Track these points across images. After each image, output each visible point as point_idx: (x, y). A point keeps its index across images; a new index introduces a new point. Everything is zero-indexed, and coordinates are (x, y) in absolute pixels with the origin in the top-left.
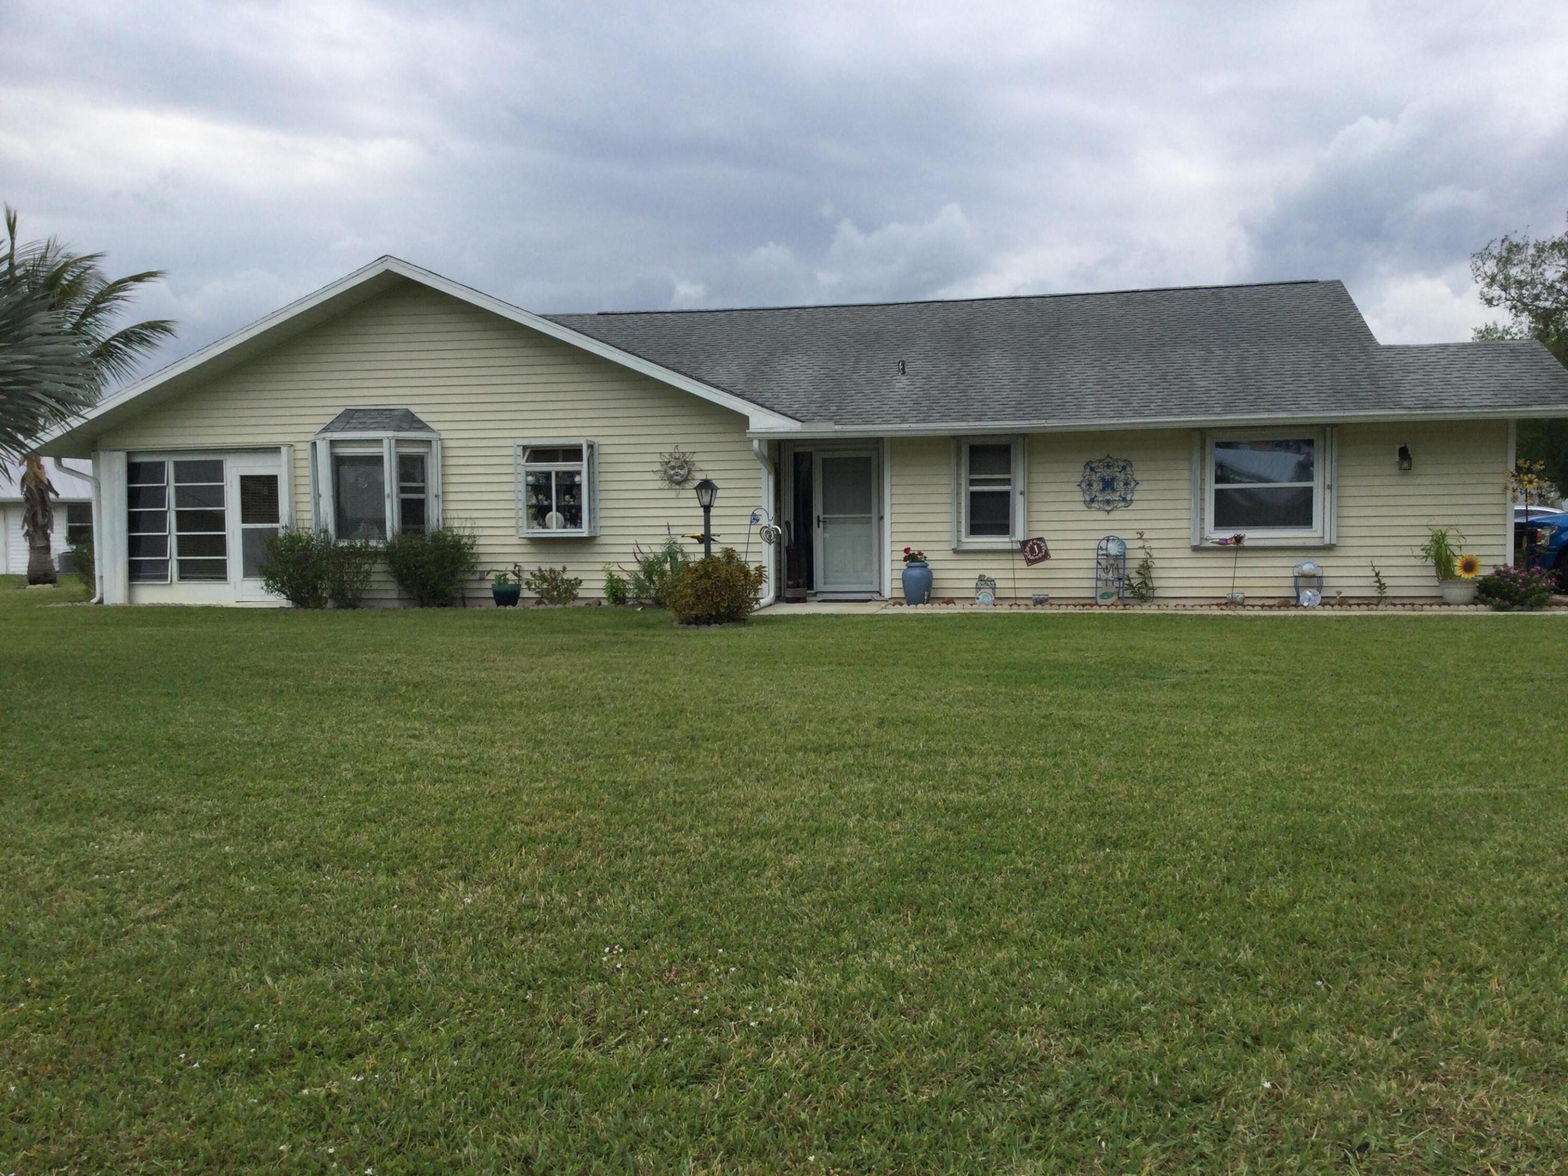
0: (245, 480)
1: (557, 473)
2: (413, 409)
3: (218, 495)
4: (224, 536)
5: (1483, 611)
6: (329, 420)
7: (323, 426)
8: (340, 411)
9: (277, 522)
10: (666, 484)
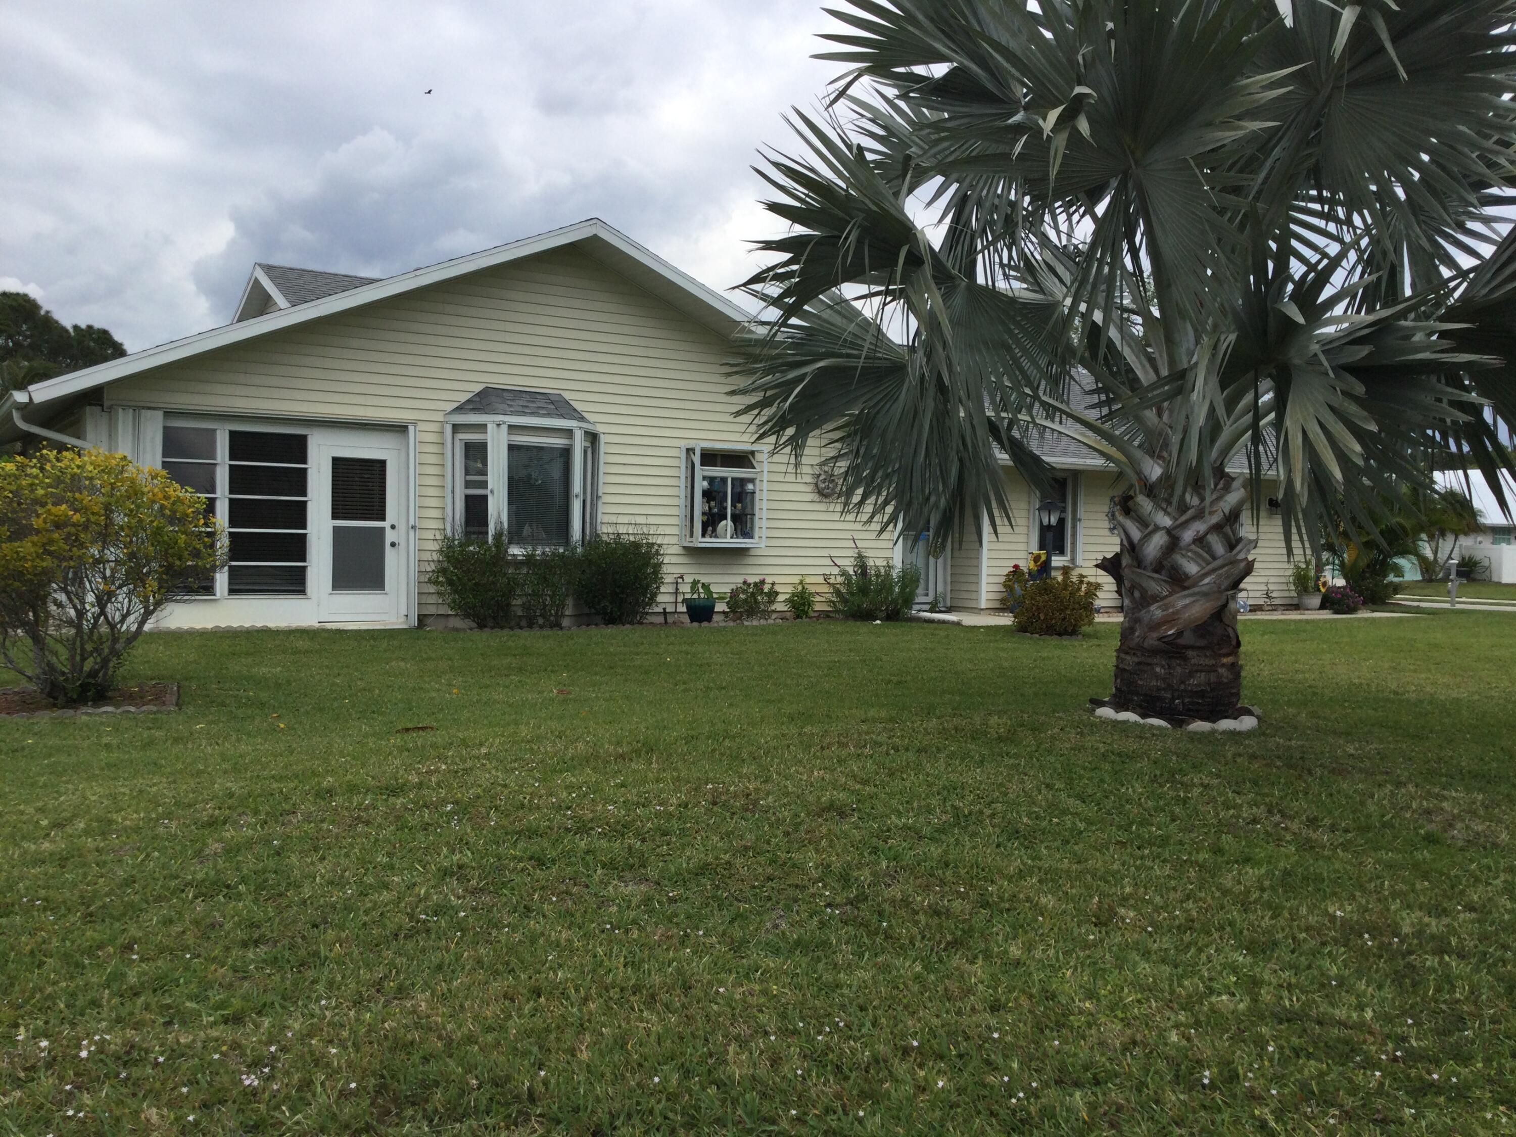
0: (338, 464)
1: (733, 479)
2: (567, 396)
3: (299, 483)
4: (305, 535)
5: (1326, 615)
6: (464, 397)
7: (456, 405)
8: (478, 388)
9: (383, 519)
10: (816, 497)
